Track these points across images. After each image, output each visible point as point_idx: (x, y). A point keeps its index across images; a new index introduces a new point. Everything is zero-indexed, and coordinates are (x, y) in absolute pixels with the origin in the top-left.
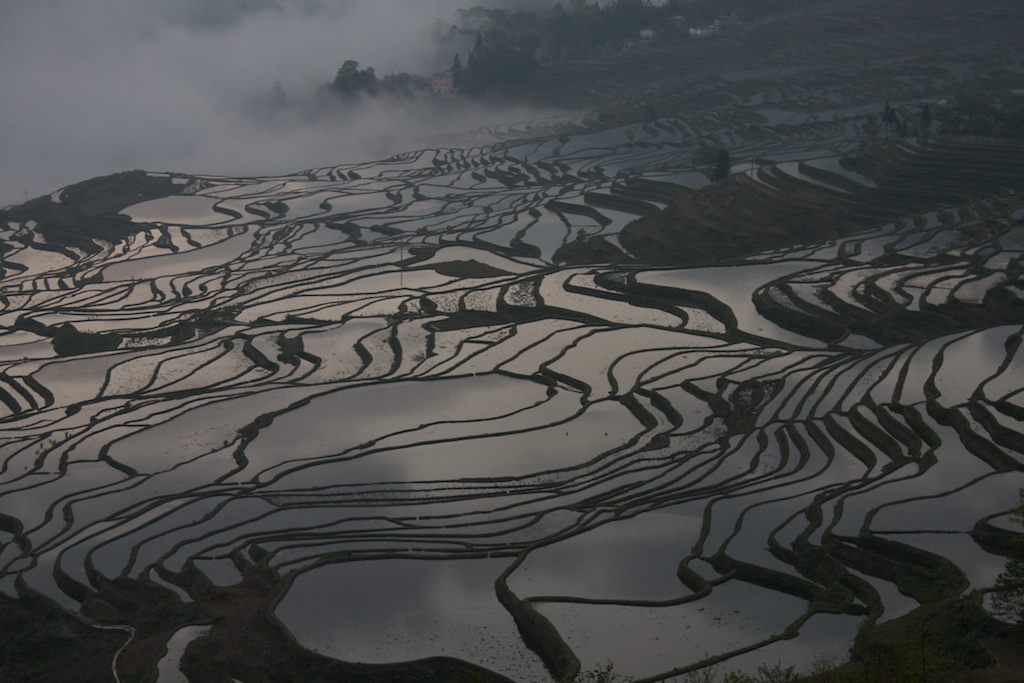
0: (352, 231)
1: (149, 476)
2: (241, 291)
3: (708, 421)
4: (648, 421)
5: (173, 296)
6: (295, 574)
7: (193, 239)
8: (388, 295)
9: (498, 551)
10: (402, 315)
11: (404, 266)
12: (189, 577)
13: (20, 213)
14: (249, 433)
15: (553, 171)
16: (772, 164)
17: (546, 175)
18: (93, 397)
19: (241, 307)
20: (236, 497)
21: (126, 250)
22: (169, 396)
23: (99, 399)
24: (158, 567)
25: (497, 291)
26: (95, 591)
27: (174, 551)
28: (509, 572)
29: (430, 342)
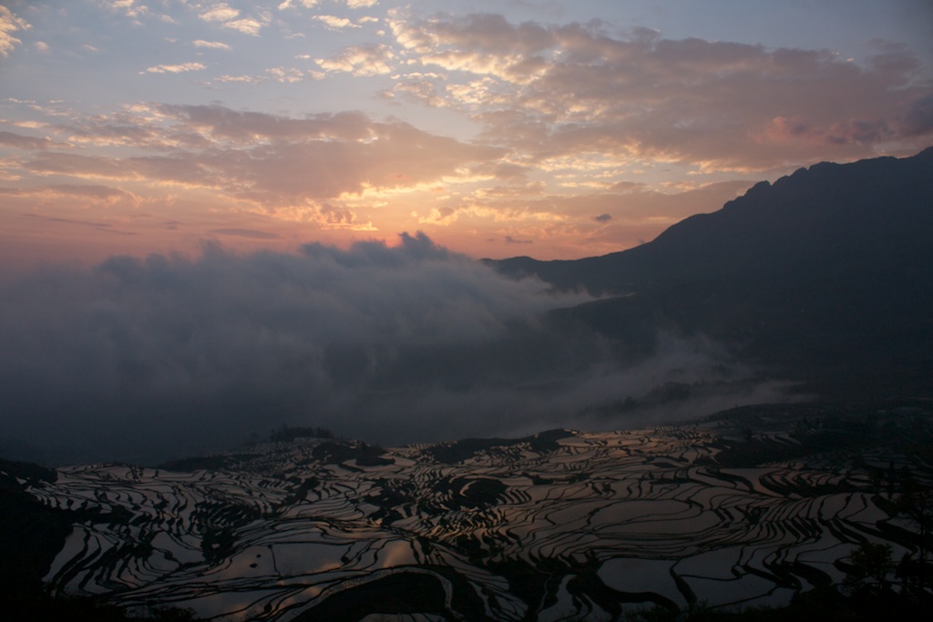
0: (628, 451)
1: (560, 525)
2: (592, 468)
3: (743, 520)
4: (723, 519)
5: (571, 469)
6: (604, 560)
7: (578, 451)
8: (638, 472)
9: (671, 558)
10: (643, 479)
11: (644, 463)
12: (570, 558)
13: (525, 440)
14: (592, 514)
15: (692, 434)
16: (766, 435)
17: (691, 436)
18: (544, 499)
19: (592, 473)
20: (586, 534)
21: (556, 453)
22: (568, 500)
23: (546, 500)
24: (561, 554)
25: (673, 473)
26: (541, 560)
27: (567, 549)
28: (674, 565)
29: (652, 488)
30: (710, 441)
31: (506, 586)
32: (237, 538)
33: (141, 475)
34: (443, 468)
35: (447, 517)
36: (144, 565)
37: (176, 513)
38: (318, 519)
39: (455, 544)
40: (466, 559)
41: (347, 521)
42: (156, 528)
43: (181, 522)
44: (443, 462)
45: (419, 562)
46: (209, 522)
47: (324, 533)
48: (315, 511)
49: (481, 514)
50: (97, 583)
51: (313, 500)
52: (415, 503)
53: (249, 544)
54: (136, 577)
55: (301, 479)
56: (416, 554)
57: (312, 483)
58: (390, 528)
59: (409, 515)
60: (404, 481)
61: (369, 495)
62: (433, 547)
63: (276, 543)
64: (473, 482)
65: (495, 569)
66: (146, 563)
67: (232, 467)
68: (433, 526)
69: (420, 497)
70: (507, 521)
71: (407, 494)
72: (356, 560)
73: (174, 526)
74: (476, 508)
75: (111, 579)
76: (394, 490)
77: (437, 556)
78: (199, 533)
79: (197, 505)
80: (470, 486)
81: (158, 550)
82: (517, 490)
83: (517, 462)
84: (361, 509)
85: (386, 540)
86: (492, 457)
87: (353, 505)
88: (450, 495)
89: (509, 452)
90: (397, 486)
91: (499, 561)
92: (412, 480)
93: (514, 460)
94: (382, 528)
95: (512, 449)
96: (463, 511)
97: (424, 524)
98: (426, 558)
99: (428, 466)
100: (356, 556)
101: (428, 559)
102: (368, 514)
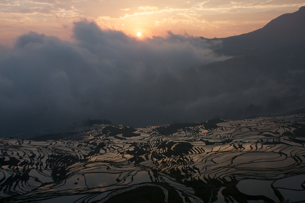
0: (250, 129)
1: (218, 164)
2: (233, 137)
4: (297, 161)
6: (239, 180)
7: (226, 129)
8: (255, 139)
9: (271, 180)
10: (258, 142)
11: (258, 135)
12: (223, 179)
13: (201, 124)
14: (233, 158)
15: (283, 121)
17: (281, 122)
19: (233, 139)
20: (231, 168)
21: (216, 130)
22: (222, 152)
23: (211, 152)
24: (219, 177)
25: (273, 139)
26: (209, 180)
27: (222, 175)
28: (273, 183)
29: (262, 146)
30: (291, 124)
31: (193, 192)
32: (68, 171)
33: (23, 143)
34: (163, 137)
35: (165, 160)
36: (25, 184)
37: (39, 160)
38: (105, 161)
39: (169, 172)
40: (174, 179)
41: (119, 162)
42: (30, 167)
43: (42, 164)
44: (163, 134)
45: (153, 181)
46: (55, 164)
47: (108, 168)
48: (103, 158)
50: (4, 193)
51: (103, 153)
52: (150, 154)
53: (73, 173)
54: (22, 189)
55: (97, 144)
56: (151, 178)
57: (102, 145)
58: (139, 166)
60: (145, 144)
61: (129, 150)
62: (159, 174)
63: (86, 173)
64: (177, 144)
65: (188, 184)
66: (26, 183)
67: (65, 139)
68: (158, 164)
69: (153, 151)
70: (193, 162)
71: (146, 150)
72: (123, 180)
73: (39, 166)
74: (179, 156)
75: (11, 190)
76: (140, 148)
77: (161, 178)
78: (50, 169)
79: (49, 156)
80: (175, 146)
81: (32, 177)
82: (198, 148)
83: (198, 134)
84: (125, 157)
85: (137, 171)
86: (186, 132)
87: (121, 155)
88: (166, 150)
89: (194, 130)
90: (141, 146)
91: (190, 180)
92: (149, 143)
93: (196, 133)
94: (135, 165)
95: (195, 128)
96: (173, 157)
97: (155, 163)
98: (156, 179)
99: (156, 136)
100: (123, 179)
101: (157, 180)
102: (128, 159)
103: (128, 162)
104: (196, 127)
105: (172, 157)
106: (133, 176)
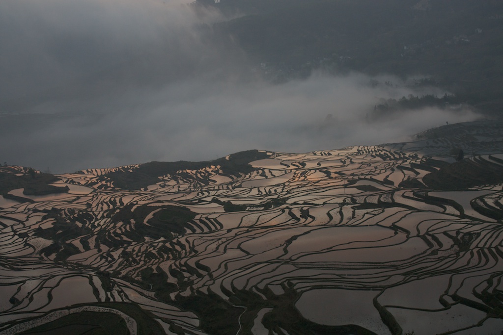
0: (328, 174)
1: (254, 255)
2: (288, 192)
3: (452, 246)
4: (430, 245)
5: (265, 193)
7: (273, 174)
8: (339, 196)
9: (374, 288)
10: (344, 203)
11: (345, 186)
13: (215, 163)
14: (289, 242)
15: (400, 155)
16: (479, 155)
17: (397, 156)
18: (236, 226)
19: (288, 198)
20: (283, 264)
21: (250, 177)
22: (262, 228)
23: (238, 227)
24: (256, 286)
25: (377, 197)
26: (234, 293)
27: (261, 281)
28: (378, 296)
29: (354, 213)
30: (418, 162)
31: (197, 323)
34: (124, 195)
35: (129, 249)
39: (139, 278)
40: (152, 294)
41: (16, 258)
44: (123, 188)
45: (100, 300)
49: (168, 245)
52: (93, 235)
56: (96, 292)
58: (66, 264)
59: (87, 248)
60: (80, 211)
61: (40, 228)
62: (115, 282)
64: (159, 210)
65: (184, 304)
68: (114, 259)
69: (99, 228)
70: (196, 252)
71: (84, 226)
72: (27, 301)
74: (162, 239)
76: (68, 221)
77: (119, 293)
80: (154, 215)
83: (206, 187)
84: (31, 243)
85: (62, 277)
86: (178, 183)
87: (21, 239)
88: (132, 225)
89: (197, 176)
90: (71, 217)
91: (188, 295)
92: (89, 210)
93: (203, 184)
94: (56, 264)
95: (200, 173)
96: (148, 242)
97: (104, 257)
98: (107, 295)
99: (107, 193)
100: (27, 297)
101: (109, 296)
102: (40, 249)
103: (38, 256)
104: (203, 171)
105: (146, 241)
106: (53, 288)
